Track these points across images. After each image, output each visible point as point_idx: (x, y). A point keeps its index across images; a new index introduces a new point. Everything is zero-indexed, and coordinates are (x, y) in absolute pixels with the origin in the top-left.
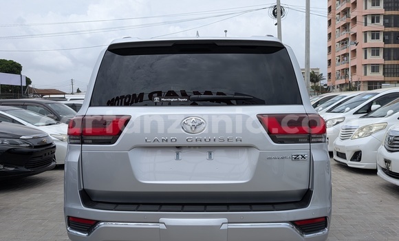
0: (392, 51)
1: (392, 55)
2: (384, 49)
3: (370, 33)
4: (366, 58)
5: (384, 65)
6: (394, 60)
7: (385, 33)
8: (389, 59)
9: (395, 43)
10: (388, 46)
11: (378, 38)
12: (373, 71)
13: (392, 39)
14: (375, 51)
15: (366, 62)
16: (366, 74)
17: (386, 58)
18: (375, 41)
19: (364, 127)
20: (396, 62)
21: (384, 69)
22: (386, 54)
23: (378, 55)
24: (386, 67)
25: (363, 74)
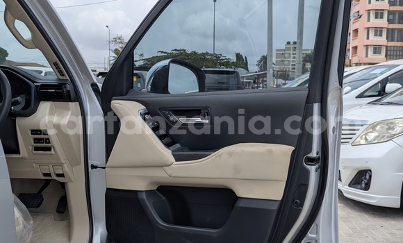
0: (396, 31)
1: (396, 36)
2: (388, 29)
3: (374, 12)
4: (368, 38)
5: (387, 47)
6: (398, 41)
7: (390, 13)
8: (392, 40)
9: (399, 23)
10: (392, 26)
11: (382, 17)
12: (375, 52)
13: (397, 18)
14: (378, 32)
15: (368, 42)
16: (367, 56)
17: (390, 39)
18: (379, 21)
19: (378, 123)
20: (399, 44)
21: (387, 51)
22: (390, 35)
23: (381, 35)
24: (389, 49)
25: (364, 55)
